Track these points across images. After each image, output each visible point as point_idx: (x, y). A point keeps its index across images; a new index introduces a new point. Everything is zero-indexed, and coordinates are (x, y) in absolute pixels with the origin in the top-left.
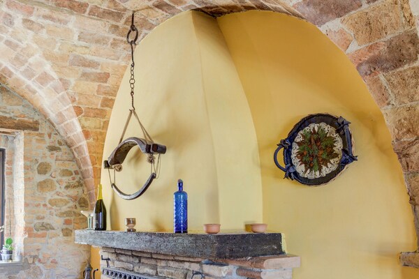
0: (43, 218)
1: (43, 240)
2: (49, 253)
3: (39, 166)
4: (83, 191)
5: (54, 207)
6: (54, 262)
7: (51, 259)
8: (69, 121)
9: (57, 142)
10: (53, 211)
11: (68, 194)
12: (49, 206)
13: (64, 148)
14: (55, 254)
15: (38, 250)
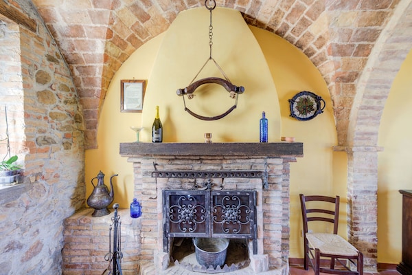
0: (44, 132)
1: (46, 155)
2: (51, 168)
3: (38, 73)
4: (78, 107)
5: (55, 121)
6: (57, 176)
7: (54, 174)
8: (87, 39)
9: (55, 54)
10: (54, 124)
11: (67, 108)
12: (50, 119)
13: (62, 61)
14: (57, 168)
15: (41, 166)
